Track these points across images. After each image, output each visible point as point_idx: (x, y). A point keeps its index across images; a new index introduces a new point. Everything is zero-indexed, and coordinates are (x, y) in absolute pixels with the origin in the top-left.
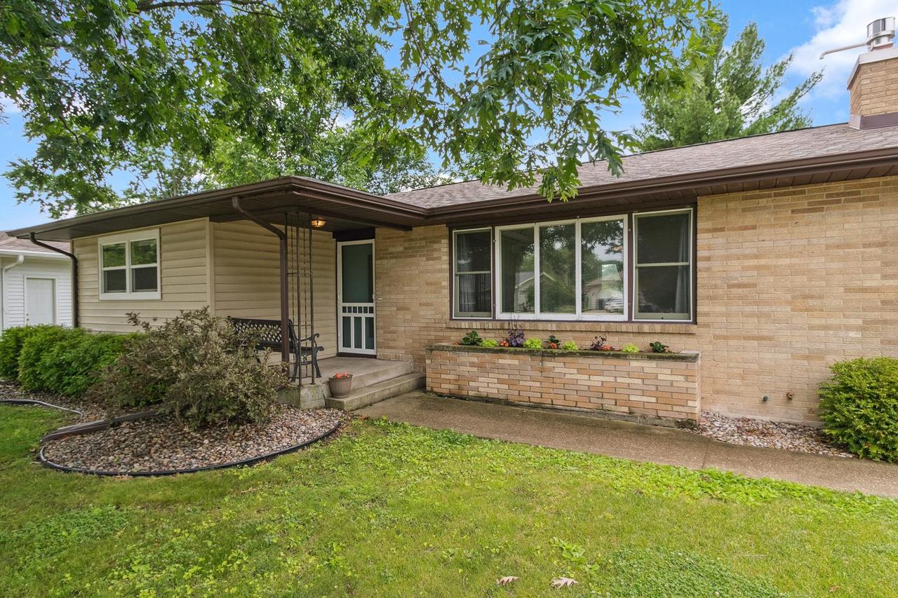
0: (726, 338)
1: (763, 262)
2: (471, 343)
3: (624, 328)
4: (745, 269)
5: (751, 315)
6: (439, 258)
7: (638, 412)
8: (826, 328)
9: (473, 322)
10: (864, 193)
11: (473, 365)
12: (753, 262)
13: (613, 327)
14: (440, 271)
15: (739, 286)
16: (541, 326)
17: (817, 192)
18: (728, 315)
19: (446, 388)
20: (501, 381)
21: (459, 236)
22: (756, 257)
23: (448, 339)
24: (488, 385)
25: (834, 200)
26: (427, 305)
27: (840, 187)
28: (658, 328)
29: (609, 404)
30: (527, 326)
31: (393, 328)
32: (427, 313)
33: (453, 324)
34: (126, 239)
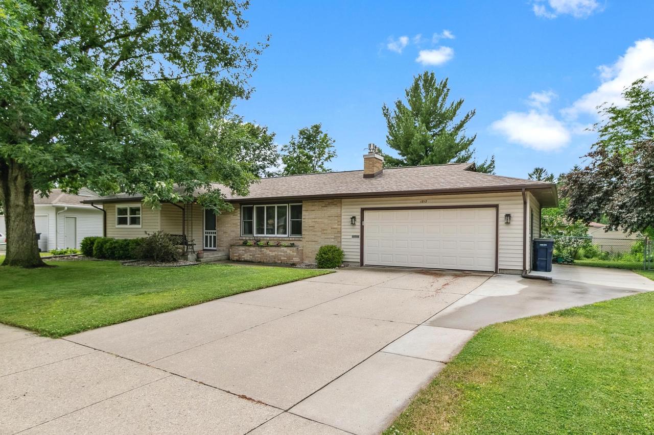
0: (308, 241)
1: (316, 220)
2: (245, 244)
3: (286, 239)
4: (312, 222)
5: (313, 235)
6: (237, 215)
7: (283, 262)
8: (327, 238)
9: (247, 237)
10: (335, 203)
11: (243, 250)
12: (313, 220)
13: (283, 239)
14: (237, 220)
15: (311, 227)
16: (265, 238)
17: (326, 202)
18: (309, 235)
19: (235, 258)
20: (250, 255)
21: (243, 207)
22: (315, 219)
23: (239, 243)
24: (247, 257)
25: (329, 204)
26: (233, 231)
27: (330, 201)
28: (293, 239)
29: (276, 261)
30: (262, 238)
31: (222, 240)
32: (233, 234)
33: (241, 238)
34: (128, 206)
